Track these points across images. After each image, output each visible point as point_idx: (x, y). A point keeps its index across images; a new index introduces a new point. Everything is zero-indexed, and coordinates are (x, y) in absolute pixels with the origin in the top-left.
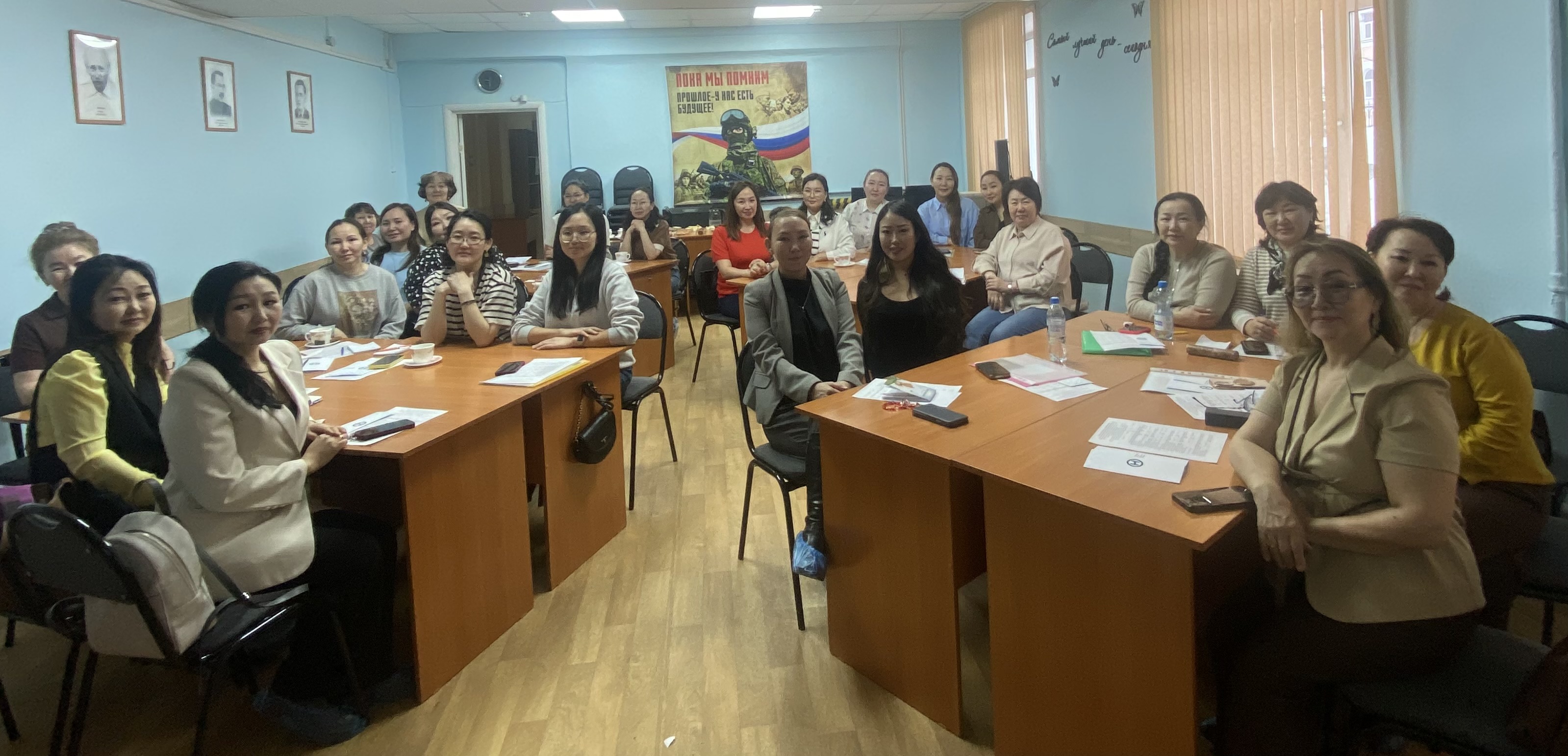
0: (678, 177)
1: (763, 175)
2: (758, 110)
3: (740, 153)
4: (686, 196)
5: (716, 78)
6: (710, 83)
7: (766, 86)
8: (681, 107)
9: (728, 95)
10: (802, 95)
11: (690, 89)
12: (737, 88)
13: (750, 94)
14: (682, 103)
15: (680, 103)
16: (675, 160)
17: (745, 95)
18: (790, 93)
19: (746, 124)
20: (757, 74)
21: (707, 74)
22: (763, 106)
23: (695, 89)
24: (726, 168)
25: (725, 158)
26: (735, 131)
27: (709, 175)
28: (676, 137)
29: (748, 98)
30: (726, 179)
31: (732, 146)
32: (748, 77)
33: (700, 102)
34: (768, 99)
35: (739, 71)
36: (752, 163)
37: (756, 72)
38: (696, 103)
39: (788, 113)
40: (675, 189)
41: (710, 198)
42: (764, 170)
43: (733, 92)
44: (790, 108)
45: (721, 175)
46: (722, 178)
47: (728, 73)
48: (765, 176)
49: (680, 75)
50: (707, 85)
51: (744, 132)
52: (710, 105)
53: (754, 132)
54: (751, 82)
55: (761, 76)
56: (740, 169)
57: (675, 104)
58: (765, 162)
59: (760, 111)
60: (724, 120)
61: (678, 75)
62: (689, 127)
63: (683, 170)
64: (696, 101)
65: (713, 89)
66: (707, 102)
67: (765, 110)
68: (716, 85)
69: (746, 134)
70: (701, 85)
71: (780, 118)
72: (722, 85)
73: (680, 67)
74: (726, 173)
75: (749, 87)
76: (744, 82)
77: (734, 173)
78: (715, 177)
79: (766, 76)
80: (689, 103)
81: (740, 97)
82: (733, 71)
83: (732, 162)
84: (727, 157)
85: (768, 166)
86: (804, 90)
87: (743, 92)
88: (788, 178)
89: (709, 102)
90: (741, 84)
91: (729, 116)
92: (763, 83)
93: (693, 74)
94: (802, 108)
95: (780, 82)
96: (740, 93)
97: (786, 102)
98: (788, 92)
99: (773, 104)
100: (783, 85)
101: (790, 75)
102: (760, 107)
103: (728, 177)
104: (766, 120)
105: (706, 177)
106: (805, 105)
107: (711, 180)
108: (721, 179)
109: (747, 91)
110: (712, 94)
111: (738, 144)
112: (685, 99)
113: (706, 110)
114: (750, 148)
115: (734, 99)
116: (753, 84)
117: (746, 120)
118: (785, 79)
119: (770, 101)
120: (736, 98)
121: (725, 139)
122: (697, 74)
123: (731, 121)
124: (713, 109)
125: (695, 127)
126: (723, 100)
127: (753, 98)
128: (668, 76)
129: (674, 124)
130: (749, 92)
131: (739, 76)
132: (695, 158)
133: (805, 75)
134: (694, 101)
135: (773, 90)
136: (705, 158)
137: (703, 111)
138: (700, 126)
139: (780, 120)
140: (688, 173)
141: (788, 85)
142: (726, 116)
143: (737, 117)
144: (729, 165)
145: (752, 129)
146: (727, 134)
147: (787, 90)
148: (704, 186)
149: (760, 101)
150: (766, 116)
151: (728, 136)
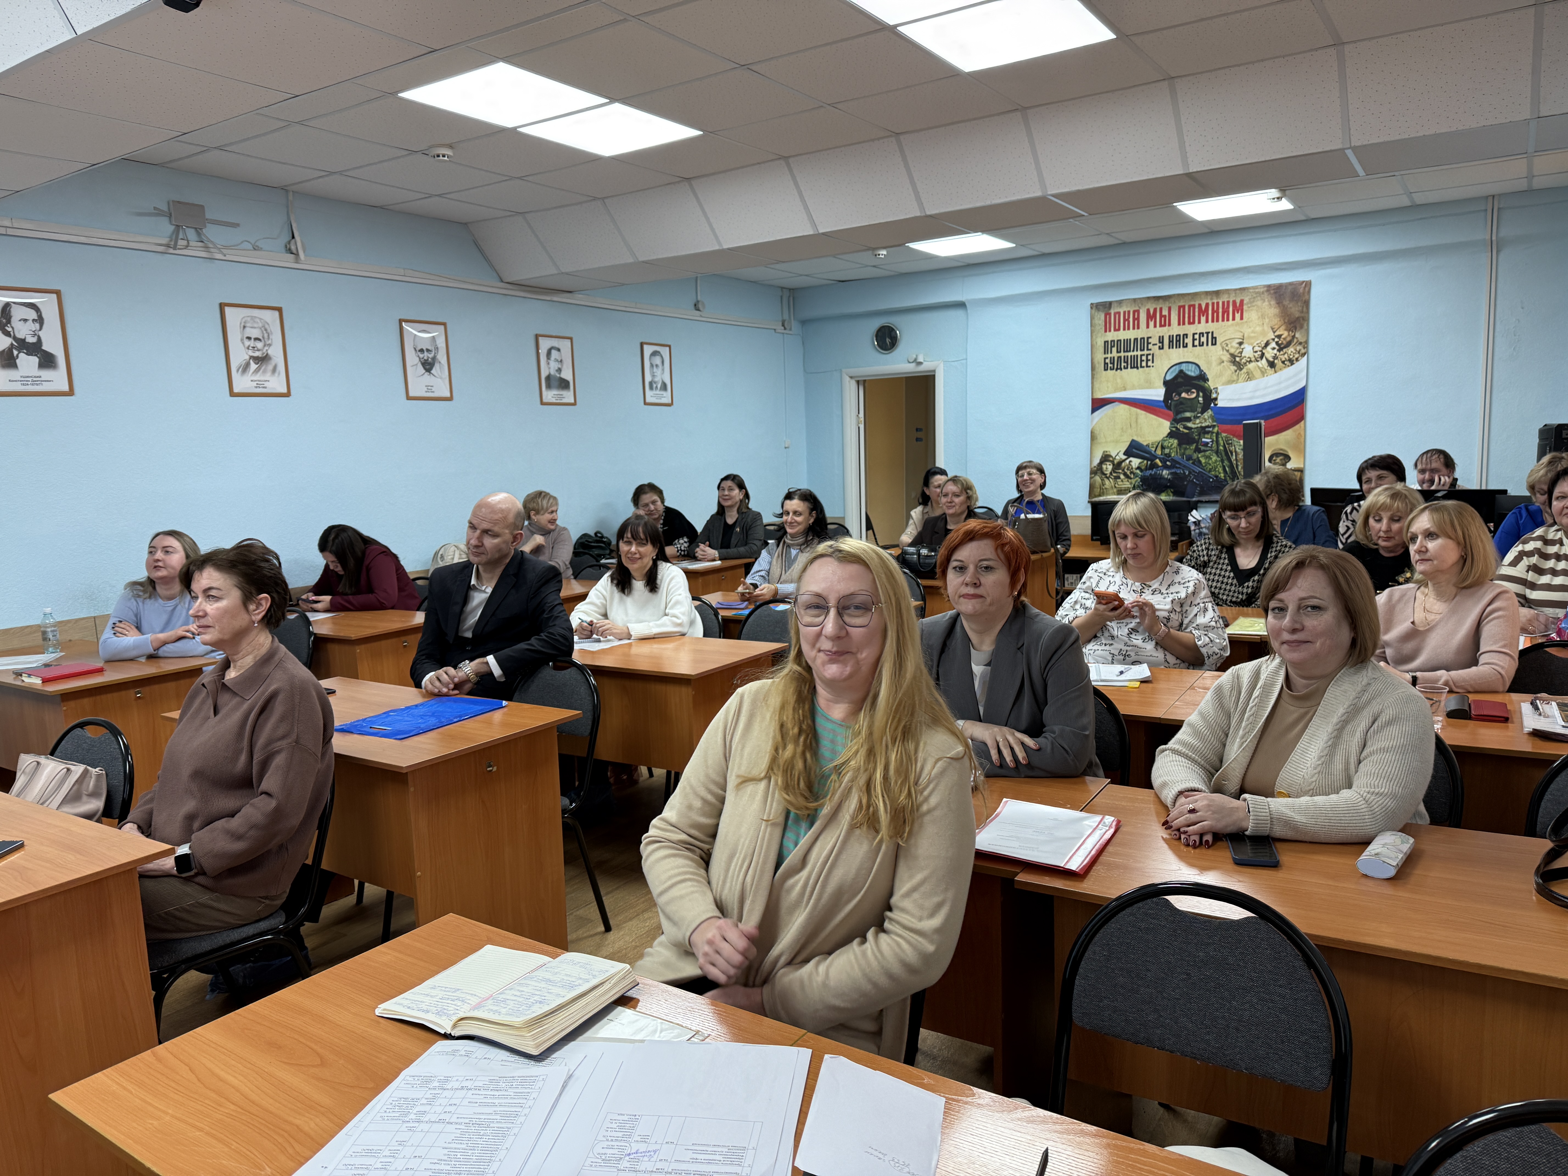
0: (1097, 461)
2: (1223, 362)
3: (1189, 429)
5: (1161, 316)
6: (1152, 324)
7: (1238, 324)
8: (1108, 361)
9: (1178, 341)
10: (1297, 335)
11: (1123, 335)
12: (1190, 329)
13: (1213, 337)
14: (1109, 355)
15: (1106, 356)
16: (1093, 437)
17: (1204, 339)
18: (1277, 333)
20: (1226, 305)
21: (1148, 310)
22: (1232, 355)
23: (1130, 334)
24: (1167, 451)
25: (1166, 434)
26: (1184, 395)
28: (1098, 404)
29: (1207, 345)
31: (1179, 417)
32: (1210, 312)
33: (1135, 353)
34: (1241, 344)
35: (1197, 303)
36: (1208, 443)
37: (1223, 303)
38: (1129, 354)
39: (1272, 365)
44: (1275, 357)
45: (1158, 461)
46: (1160, 464)
47: (1180, 307)
49: (1110, 314)
50: (1148, 327)
51: (1198, 396)
53: (1214, 396)
54: (1215, 319)
55: (1231, 309)
56: (1188, 452)
57: (1100, 356)
58: (1229, 443)
59: (1225, 363)
60: (1168, 378)
61: (1107, 314)
62: (1116, 390)
63: (1104, 452)
64: (1130, 351)
65: (1155, 332)
66: (1146, 352)
67: (1234, 362)
68: (1161, 326)
69: (1201, 399)
70: (1138, 328)
71: (1257, 373)
72: (1169, 325)
73: (1110, 303)
74: (1166, 458)
75: (1211, 327)
76: (1203, 319)
77: (1178, 458)
78: (1149, 462)
79: (1239, 308)
80: (1119, 355)
81: (1197, 343)
82: (1187, 303)
83: (1176, 441)
84: (1169, 434)
85: (1232, 448)
86: (1302, 327)
87: (1201, 334)
89: (1148, 352)
90: (1199, 322)
91: (1177, 372)
92: (1234, 319)
93: (1129, 312)
94: (1297, 356)
95: (1263, 317)
96: (1197, 337)
97: (1269, 348)
98: (1274, 332)
99: (1248, 351)
100: (1267, 320)
101: (1279, 303)
102: (1226, 357)
104: (1235, 378)
105: (1135, 462)
106: (1303, 351)
108: (1157, 466)
109: (1208, 333)
110: (1153, 341)
111: (1188, 414)
112: (1114, 349)
113: (1144, 364)
114: (1206, 419)
115: (1186, 346)
116: (1218, 321)
117: (1203, 377)
118: (1272, 311)
119: (1242, 347)
120: (1190, 345)
121: (1168, 407)
122: (1134, 312)
123: (1180, 380)
124: (1153, 362)
125: (1125, 390)
126: (1169, 348)
127: (1215, 344)
128: (1092, 318)
129: (1097, 385)
130: (1210, 335)
131: (1197, 310)
132: (1121, 436)
133: (1307, 303)
134: (1127, 351)
135: (1250, 330)
136: (1137, 435)
137: (1139, 365)
138: (1133, 388)
139: (1257, 376)
140: (1111, 456)
141: (1276, 321)
142: (1172, 372)
143: (1189, 373)
144: (1171, 445)
145: (1211, 391)
146: (1172, 399)
147: (1272, 329)
148: (1132, 476)
149: (1227, 348)
150: (1236, 371)
151: (1173, 403)
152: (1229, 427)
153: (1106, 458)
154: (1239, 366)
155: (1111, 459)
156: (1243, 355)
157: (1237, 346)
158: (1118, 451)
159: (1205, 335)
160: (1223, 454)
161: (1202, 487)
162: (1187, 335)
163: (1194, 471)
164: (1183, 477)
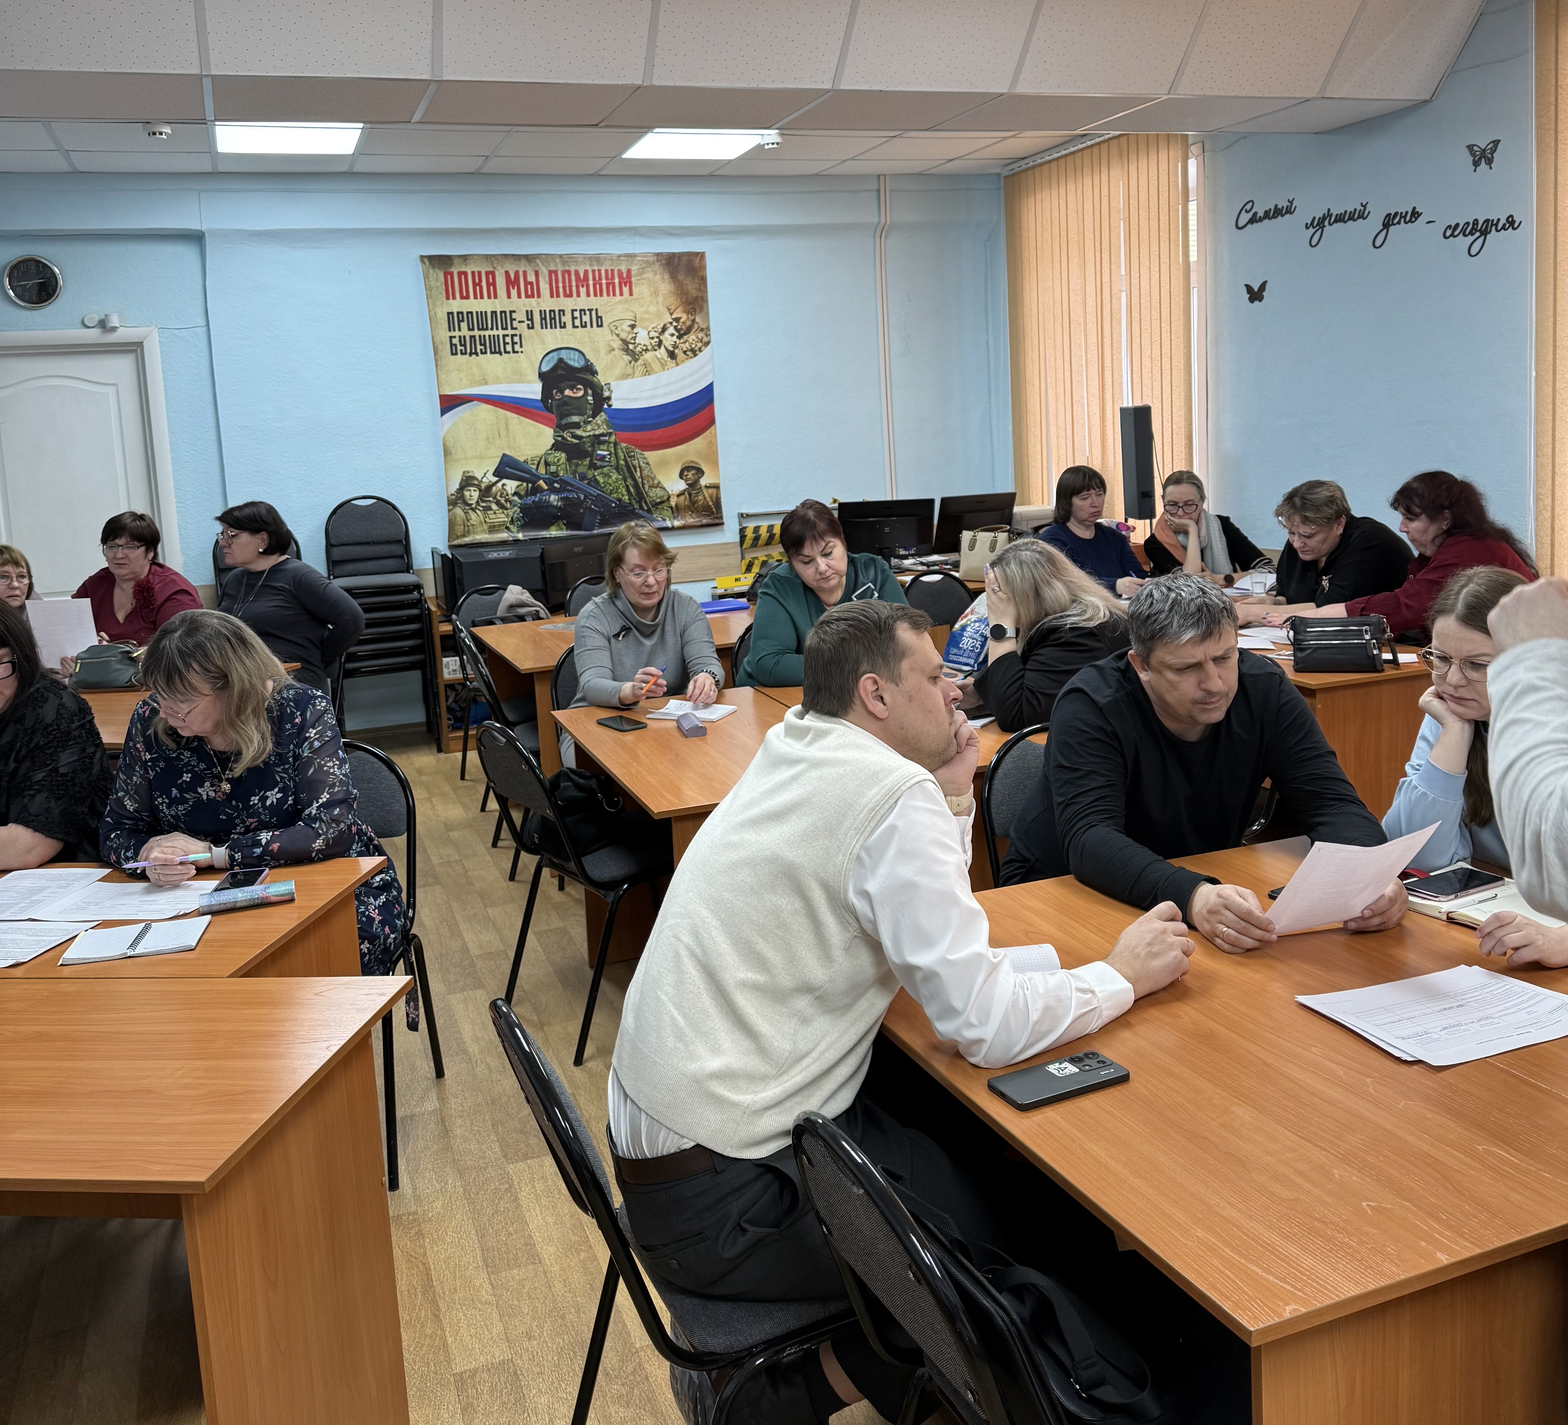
0: (455, 486)
1: (625, 480)
2: (614, 350)
3: (579, 438)
4: (473, 525)
5: (527, 283)
6: (514, 292)
7: (627, 301)
8: (456, 341)
9: (553, 319)
10: (697, 320)
11: (474, 305)
12: (568, 304)
13: (598, 317)
14: (457, 333)
15: (453, 334)
16: (447, 452)
17: (586, 318)
18: (674, 316)
19: (590, 377)
20: (610, 275)
21: (507, 273)
22: (623, 341)
23: (485, 305)
24: (553, 469)
25: (549, 446)
26: (568, 392)
27: (517, 483)
28: (449, 403)
29: (592, 326)
30: (553, 491)
31: (564, 422)
32: (591, 282)
33: (495, 332)
34: (633, 327)
35: (572, 269)
36: (604, 457)
37: (606, 271)
38: (487, 333)
39: (672, 355)
40: (449, 511)
41: (523, 527)
42: (628, 471)
43: (562, 312)
44: (675, 346)
45: (541, 482)
46: (546, 487)
47: (550, 272)
48: (630, 481)
49: (452, 274)
50: (509, 296)
51: (586, 394)
52: (516, 339)
53: (606, 394)
54: (598, 293)
55: (617, 281)
56: (581, 469)
57: (444, 334)
58: (629, 455)
59: (617, 352)
60: (545, 369)
61: (448, 274)
62: (473, 384)
63: (464, 472)
64: (487, 329)
65: (520, 305)
66: (510, 332)
67: (627, 351)
68: (527, 296)
69: (590, 398)
70: (496, 297)
71: (656, 366)
72: (539, 296)
73: (450, 257)
75: (593, 302)
76: (583, 291)
77: (568, 477)
78: (530, 485)
79: (627, 280)
80: (471, 333)
81: (577, 322)
82: (560, 269)
84: (553, 445)
85: (636, 462)
86: (701, 310)
87: (582, 312)
88: (675, 485)
89: (513, 332)
90: (578, 295)
91: (555, 361)
92: (621, 294)
93: (479, 273)
94: (699, 345)
95: (656, 293)
96: (577, 314)
97: (667, 334)
98: (671, 314)
99: (643, 338)
100: (660, 299)
101: (673, 277)
102: (617, 344)
103: (556, 485)
104: (630, 371)
105: (511, 485)
106: (705, 339)
107: (522, 493)
108: (541, 490)
109: (590, 310)
110: (520, 316)
111: (575, 419)
112: (464, 325)
113: (509, 348)
114: (599, 425)
115: (564, 327)
116: (601, 295)
117: (589, 369)
118: (665, 286)
119: (635, 331)
120: (569, 325)
121: (549, 409)
122: (487, 273)
123: (560, 372)
124: (521, 346)
125: (486, 384)
126: (542, 328)
127: (601, 326)
128: (426, 277)
129: (443, 377)
130: (594, 313)
131: (573, 278)
132: (488, 449)
133: (704, 280)
134: (483, 329)
135: (642, 310)
136: (509, 448)
137: (502, 349)
138: (497, 381)
139: (657, 370)
140: (476, 479)
141: (673, 301)
142: (549, 361)
143: (572, 363)
144: (558, 460)
145: (602, 387)
146: (552, 398)
147: (669, 310)
148: (508, 505)
149: (617, 332)
150: (630, 362)
151: (554, 403)
152: (628, 435)
153: (468, 481)
154: (634, 356)
155: (476, 482)
156: (637, 341)
157: (629, 329)
158: (485, 471)
159: (588, 313)
160: (625, 469)
161: (602, 514)
162: (563, 311)
163: (591, 494)
164: (577, 503)
